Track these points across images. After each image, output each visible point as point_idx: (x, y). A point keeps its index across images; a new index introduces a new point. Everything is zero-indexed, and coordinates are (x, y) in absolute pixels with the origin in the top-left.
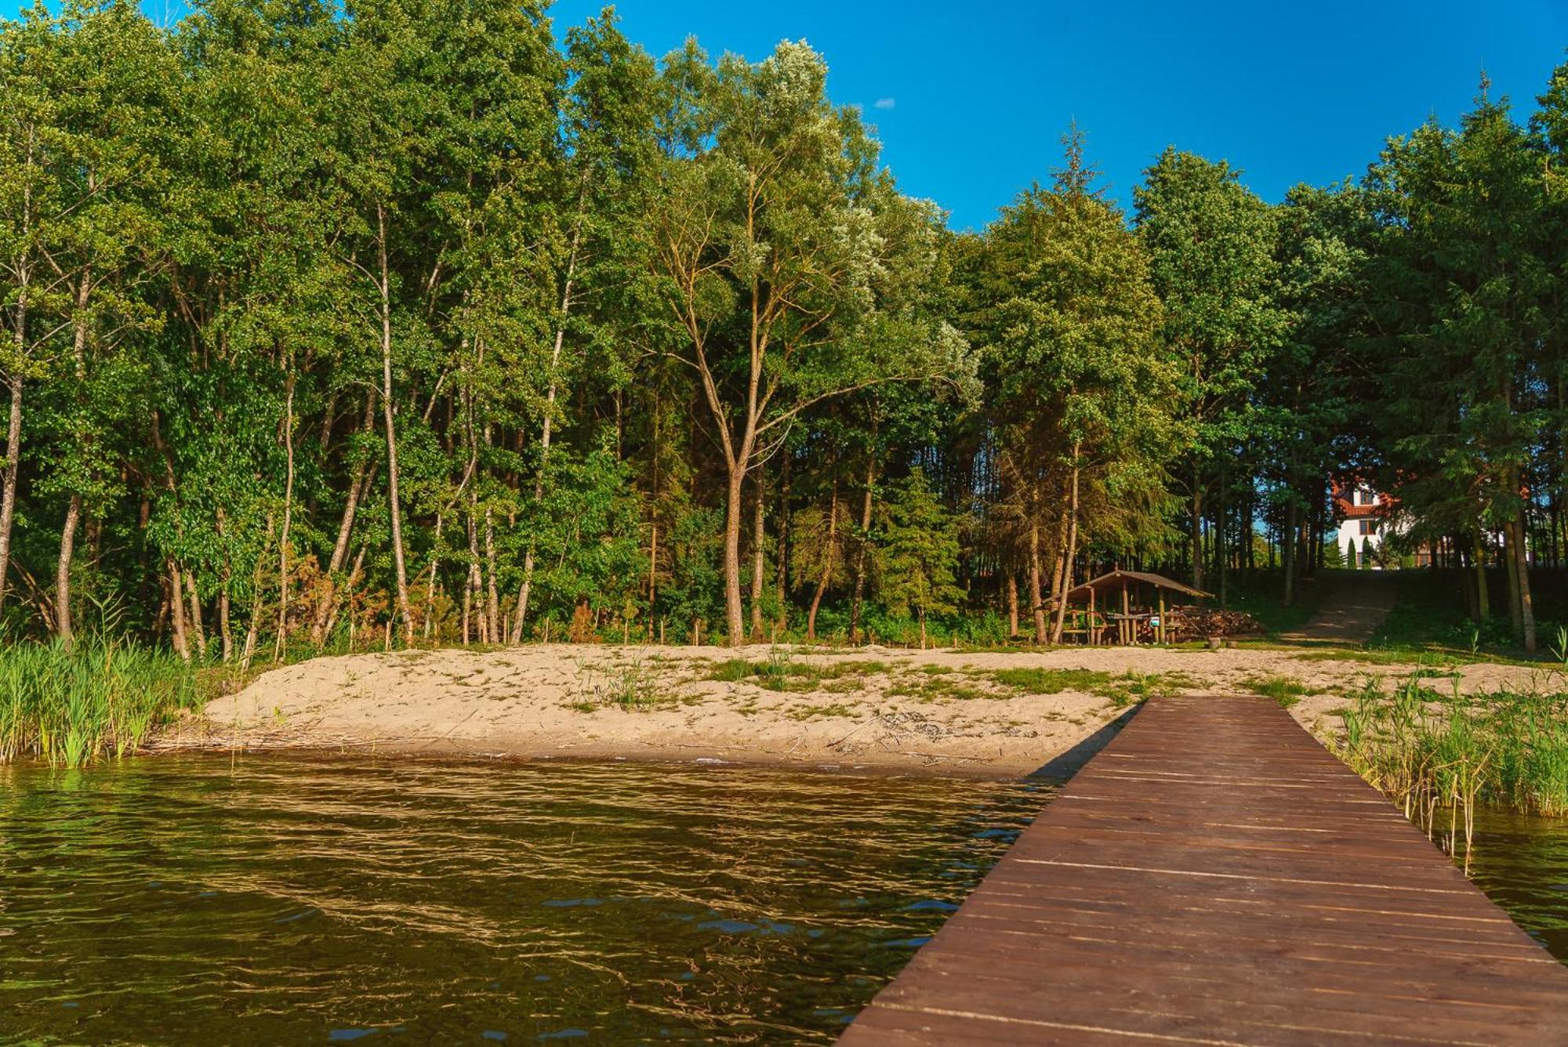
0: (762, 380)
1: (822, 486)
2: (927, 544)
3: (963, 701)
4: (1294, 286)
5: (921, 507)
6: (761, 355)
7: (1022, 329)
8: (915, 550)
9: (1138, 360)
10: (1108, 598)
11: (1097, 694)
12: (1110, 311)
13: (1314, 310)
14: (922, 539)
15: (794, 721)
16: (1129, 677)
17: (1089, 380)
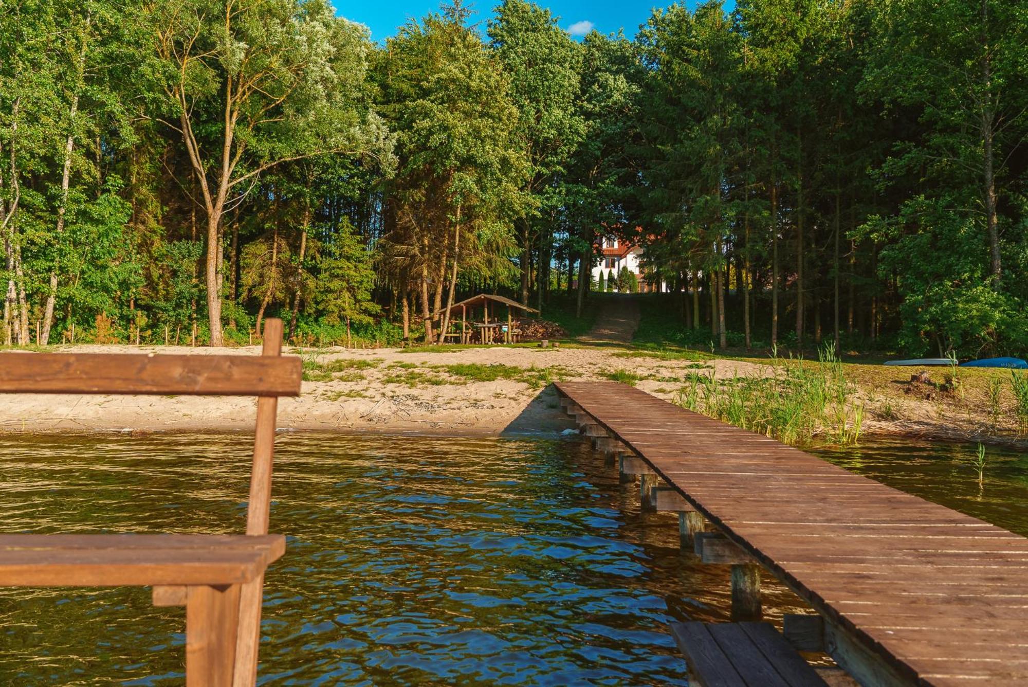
0: (234, 146)
1: (267, 226)
2: (352, 273)
3: (435, 387)
4: (595, 105)
5: (349, 246)
6: (233, 126)
7: (426, 123)
8: (343, 276)
9: (502, 152)
10: (475, 312)
11: (519, 381)
12: (483, 115)
13: (605, 123)
14: (349, 268)
15: (330, 402)
16: (532, 370)
17: (468, 162)
